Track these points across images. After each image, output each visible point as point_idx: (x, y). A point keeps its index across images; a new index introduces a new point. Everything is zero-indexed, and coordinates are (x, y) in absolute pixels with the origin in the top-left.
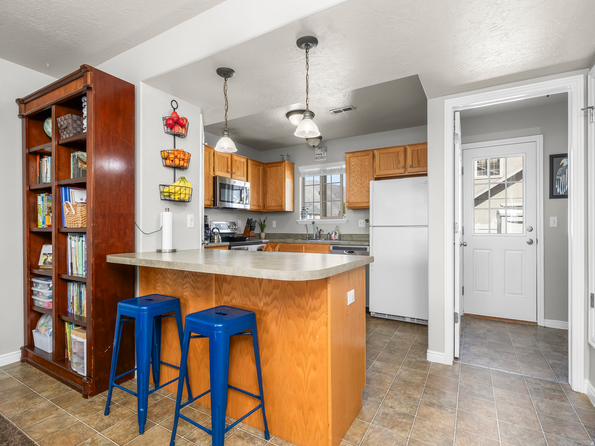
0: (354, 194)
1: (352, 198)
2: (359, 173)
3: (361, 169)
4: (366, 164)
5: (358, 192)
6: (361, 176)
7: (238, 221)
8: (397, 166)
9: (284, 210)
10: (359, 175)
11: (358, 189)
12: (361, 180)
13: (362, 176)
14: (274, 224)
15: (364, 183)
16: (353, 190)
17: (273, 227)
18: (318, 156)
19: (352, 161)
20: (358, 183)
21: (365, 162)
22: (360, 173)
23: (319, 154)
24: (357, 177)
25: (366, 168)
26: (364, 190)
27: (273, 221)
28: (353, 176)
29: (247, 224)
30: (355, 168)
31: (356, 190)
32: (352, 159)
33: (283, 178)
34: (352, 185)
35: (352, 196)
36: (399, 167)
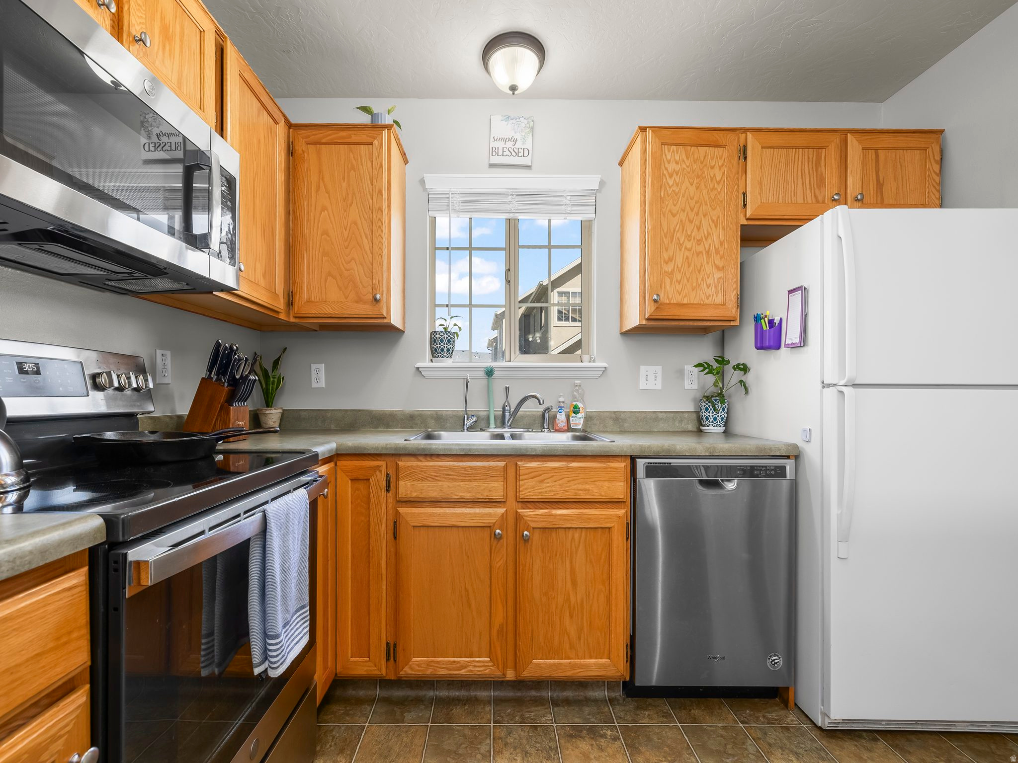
0: (673, 272)
1: (668, 287)
2: (692, 203)
3: (697, 188)
4: (715, 175)
5: (689, 266)
6: (697, 214)
7: (159, 352)
8: (815, 193)
9: (385, 321)
10: (692, 210)
11: (687, 258)
12: (699, 229)
13: (701, 214)
14: (319, 376)
15: (706, 239)
16: (670, 260)
17: (314, 385)
18: (500, 145)
19: (669, 157)
20: (689, 237)
21: (712, 167)
22: (696, 202)
23: (505, 140)
24: (683, 216)
25: (716, 189)
26: (708, 263)
27: (314, 366)
28: (670, 211)
29: (210, 370)
30: (677, 185)
31: (679, 260)
32: (669, 151)
33: (380, 192)
34: (666, 241)
35: (668, 281)
36: (820, 199)
